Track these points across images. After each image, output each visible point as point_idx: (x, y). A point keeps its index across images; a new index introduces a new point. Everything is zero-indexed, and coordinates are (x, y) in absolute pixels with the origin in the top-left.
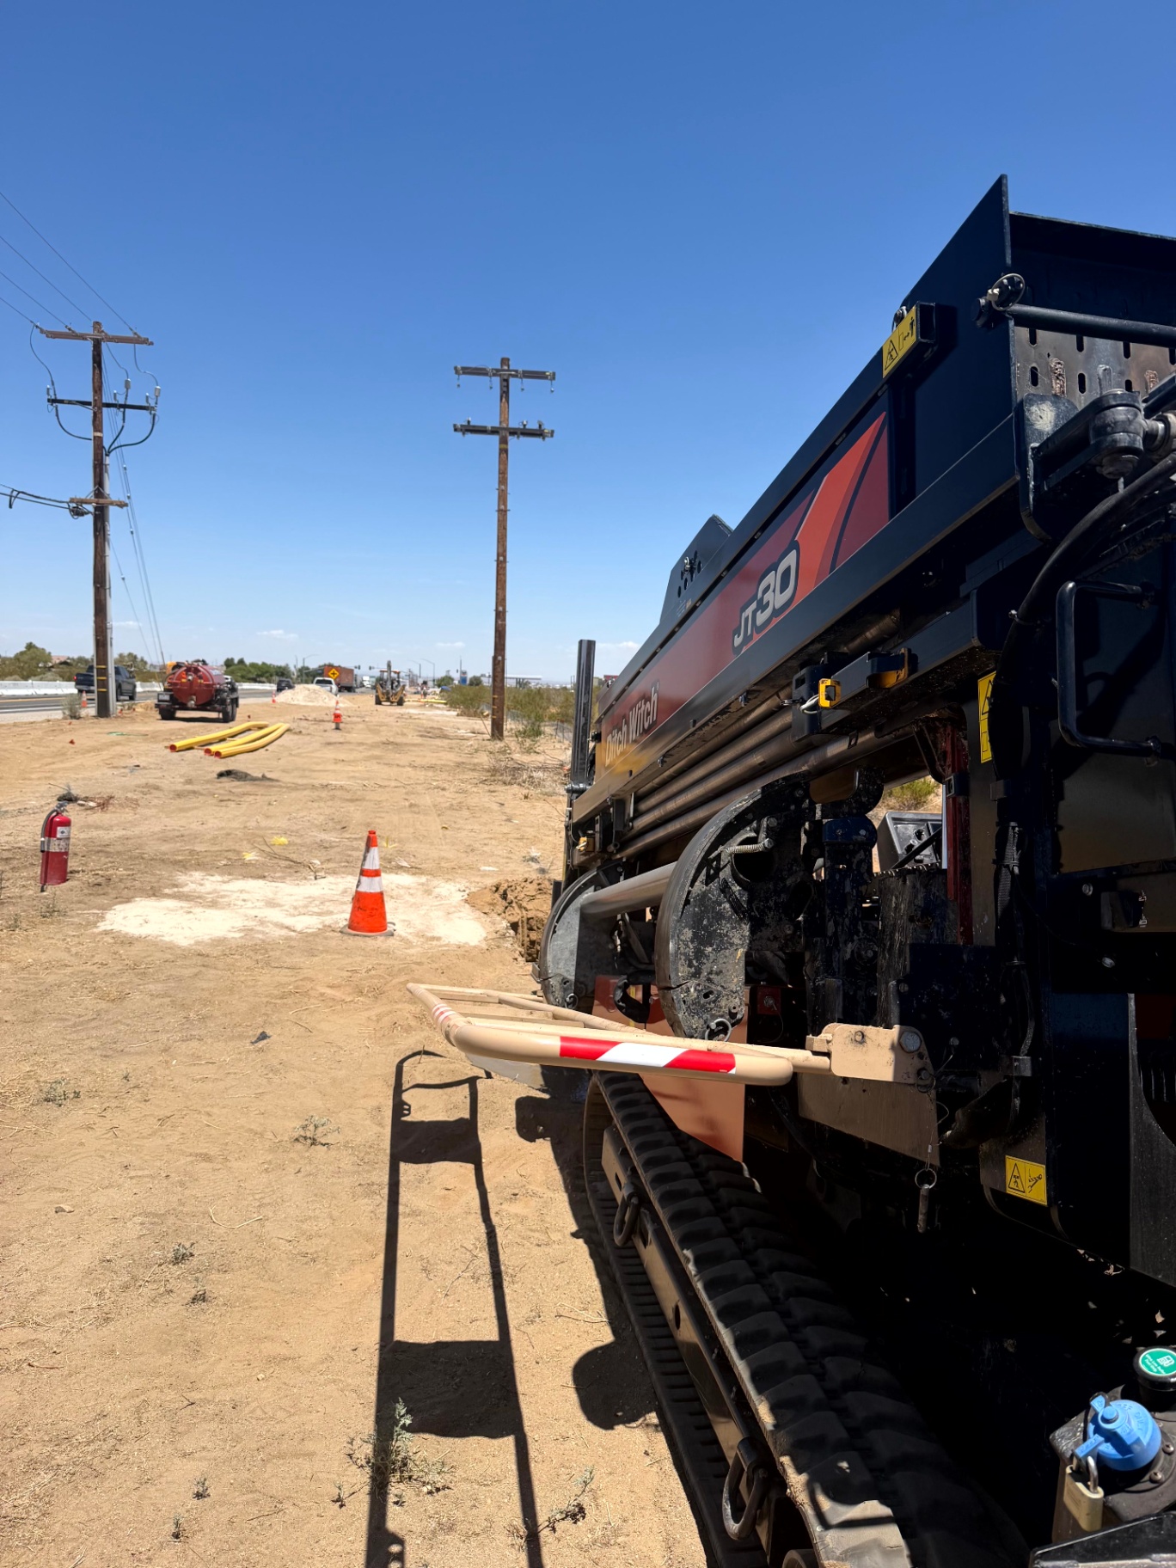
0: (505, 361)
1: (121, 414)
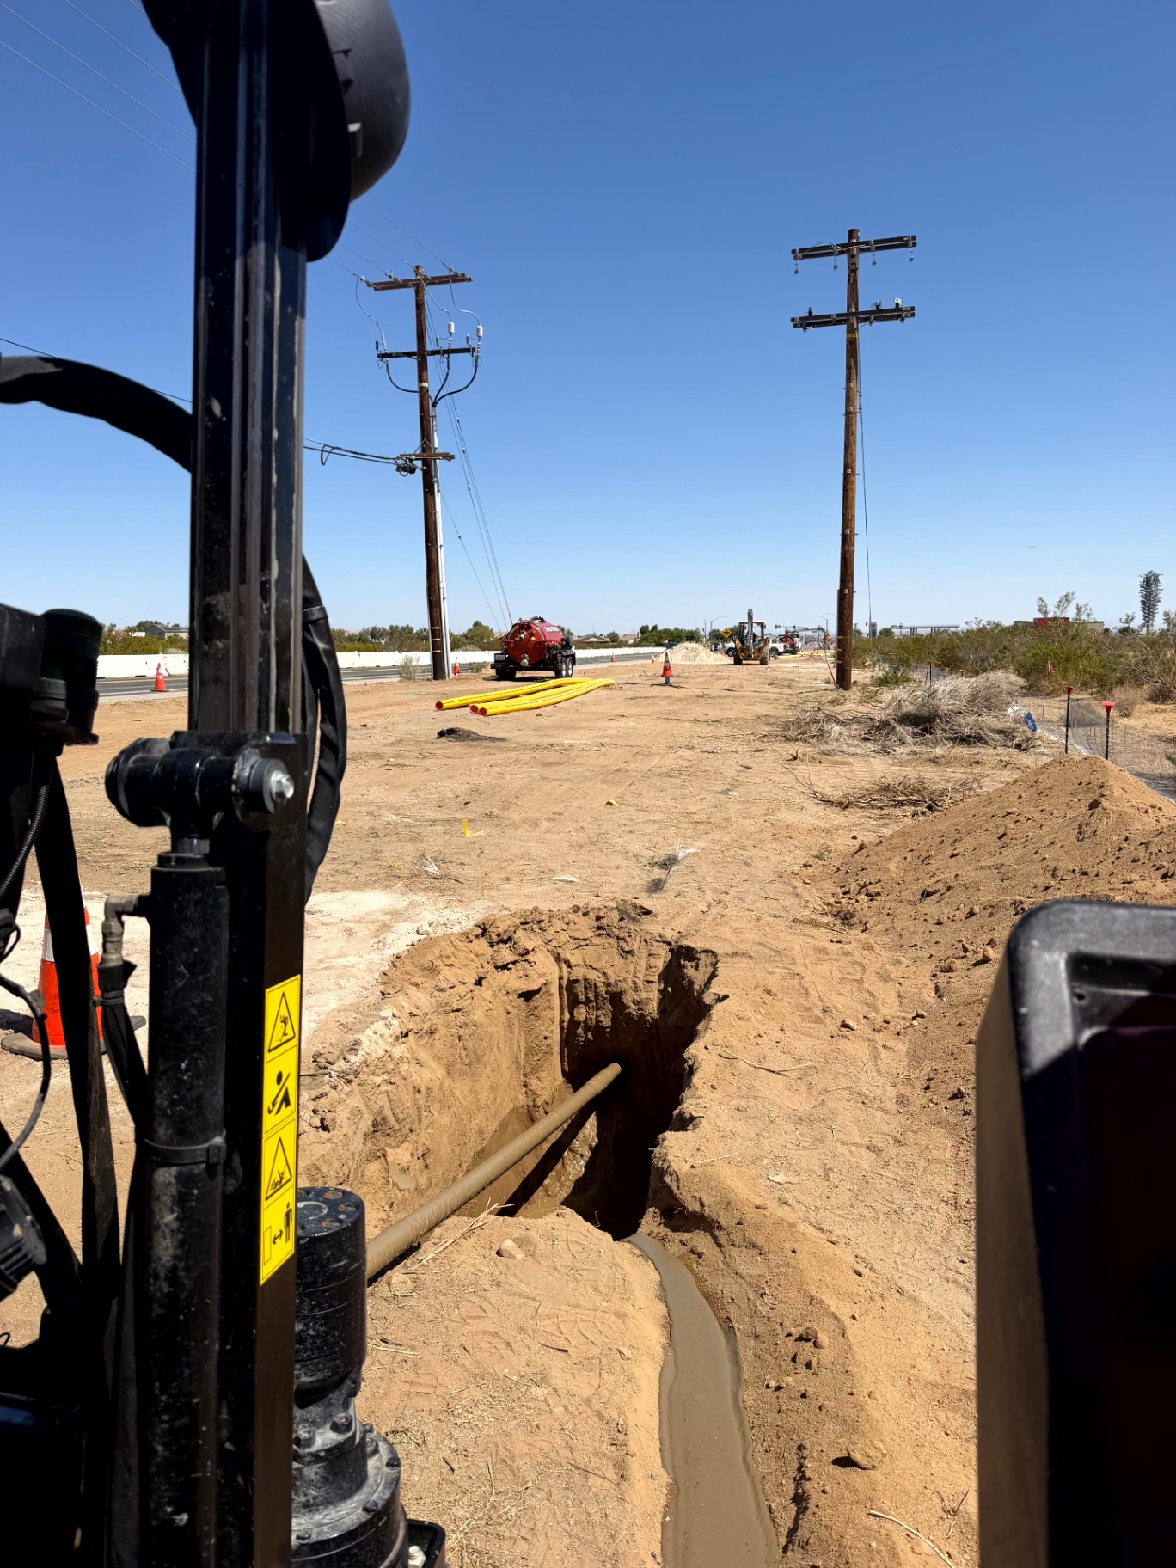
0: (852, 233)
1: (445, 361)
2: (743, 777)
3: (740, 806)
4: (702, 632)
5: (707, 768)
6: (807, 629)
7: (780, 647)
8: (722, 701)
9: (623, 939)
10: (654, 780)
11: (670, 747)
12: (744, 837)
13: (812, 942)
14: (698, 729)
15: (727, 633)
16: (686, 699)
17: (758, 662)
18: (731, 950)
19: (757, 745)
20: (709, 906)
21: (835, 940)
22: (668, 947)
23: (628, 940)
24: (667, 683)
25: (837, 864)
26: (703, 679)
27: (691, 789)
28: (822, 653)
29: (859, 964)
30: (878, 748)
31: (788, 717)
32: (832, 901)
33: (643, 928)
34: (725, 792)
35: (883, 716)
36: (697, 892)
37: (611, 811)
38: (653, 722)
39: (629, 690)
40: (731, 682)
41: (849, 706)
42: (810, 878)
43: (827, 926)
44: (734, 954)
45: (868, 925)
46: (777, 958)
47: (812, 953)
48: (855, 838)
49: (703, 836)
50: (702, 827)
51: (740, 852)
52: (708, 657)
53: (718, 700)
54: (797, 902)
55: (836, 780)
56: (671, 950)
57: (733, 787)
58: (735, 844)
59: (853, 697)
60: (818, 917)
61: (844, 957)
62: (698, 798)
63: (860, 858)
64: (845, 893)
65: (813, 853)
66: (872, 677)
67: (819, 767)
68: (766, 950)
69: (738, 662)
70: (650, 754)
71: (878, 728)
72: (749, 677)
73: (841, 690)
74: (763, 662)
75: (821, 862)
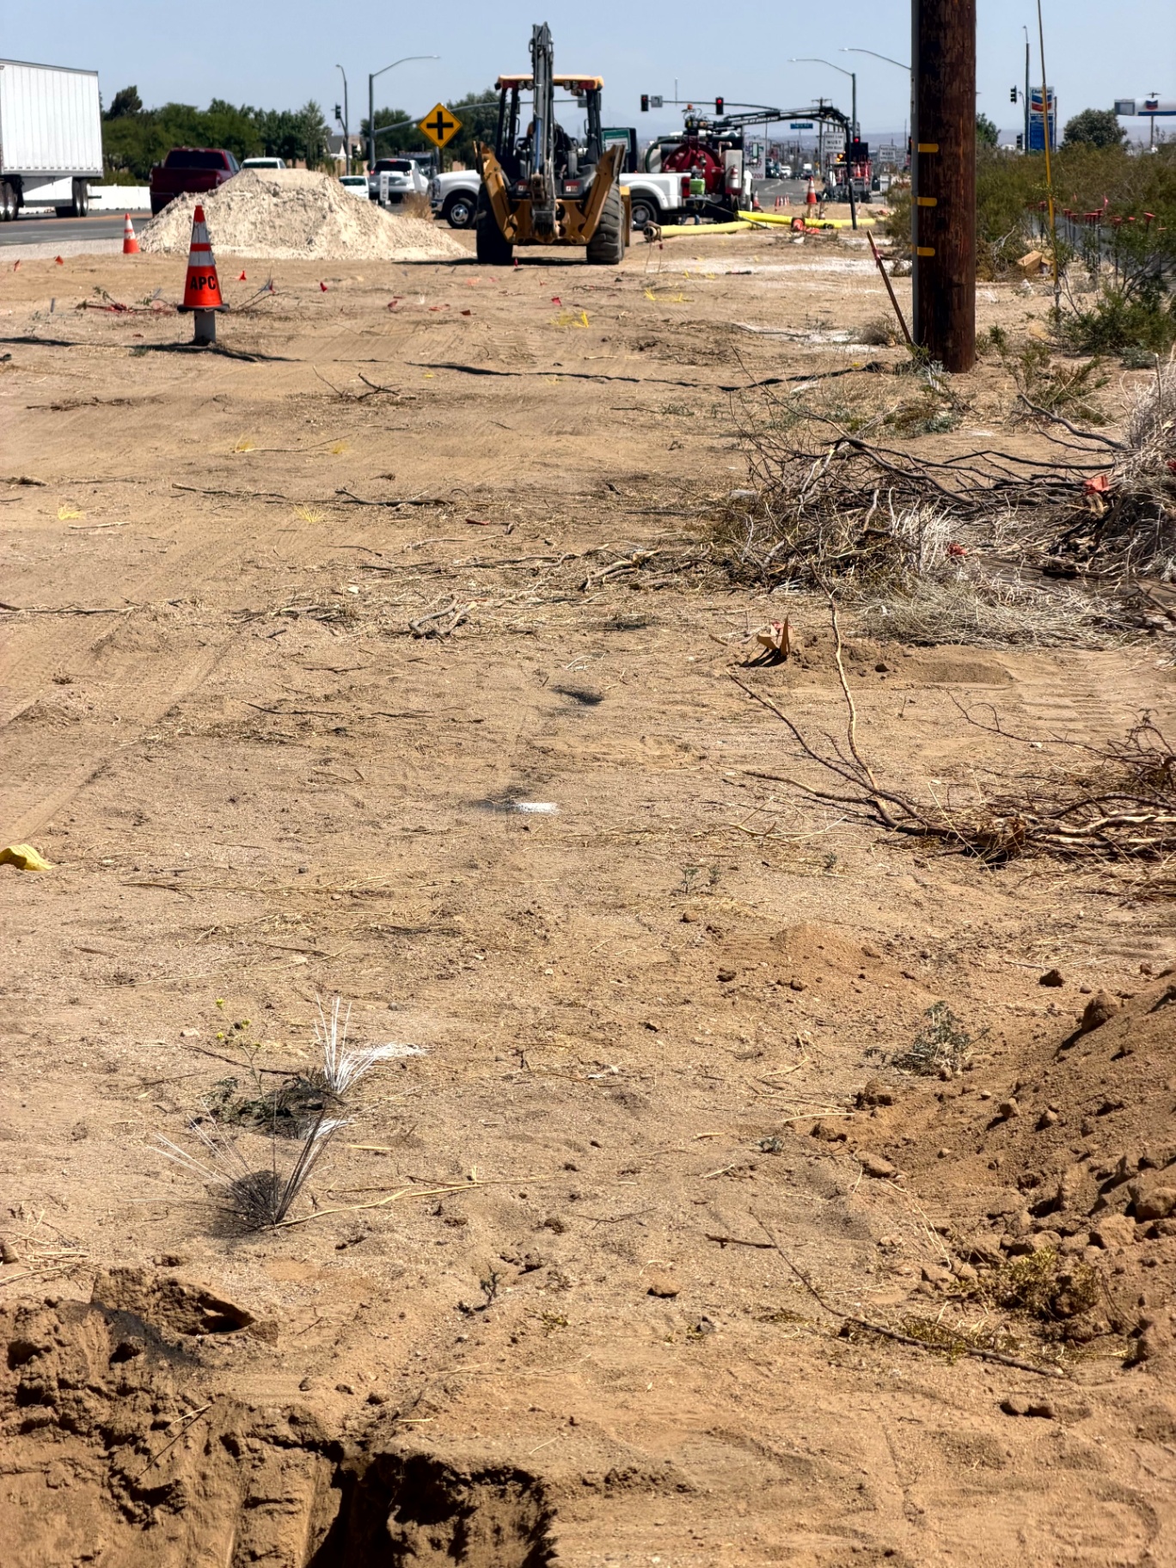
2: (571, 738)
3: (572, 861)
4: (331, 122)
5: (416, 702)
6: (773, 115)
7: (667, 187)
8: (446, 416)
9: (132, 1439)
10: (191, 756)
11: (249, 616)
12: (604, 990)
13: (934, 1416)
14: (358, 538)
15: (440, 125)
16: (294, 408)
17: (580, 252)
18: (599, 1467)
19: (615, 600)
20: (490, 1285)
21: (1021, 1403)
22: (326, 1467)
23: (155, 1442)
24: (203, 341)
25: (998, 1089)
26: (358, 325)
27: (358, 793)
28: (838, 217)
29: (1132, 1499)
30: (1109, 609)
31: (730, 481)
32: (990, 1242)
33: (215, 1387)
34: (505, 802)
35: (1122, 476)
36: (432, 1226)
37: (20, 893)
38: (158, 508)
39: (41, 368)
40: (477, 334)
41: (974, 434)
42: (890, 1151)
43: (982, 1349)
44: (616, 1482)
45: (1150, 1337)
46: (794, 1491)
47: (932, 1458)
48: (1052, 980)
49: (430, 991)
50: (419, 950)
51: (591, 1051)
52: (366, 230)
53: (428, 414)
54: (850, 1253)
55: (950, 745)
56: (338, 1480)
57: (531, 781)
58: (569, 1018)
59: (986, 398)
60: (943, 1313)
61: (1065, 1475)
62: (392, 828)
63: (1092, 1059)
64: (1041, 1210)
65: (892, 1047)
66: (1056, 314)
67: (874, 692)
68: (744, 1457)
69: (493, 251)
70: (164, 645)
71: (1102, 528)
72: (550, 316)
73: (936, 371)
74: (602, 252)
75: (928, 1086)
